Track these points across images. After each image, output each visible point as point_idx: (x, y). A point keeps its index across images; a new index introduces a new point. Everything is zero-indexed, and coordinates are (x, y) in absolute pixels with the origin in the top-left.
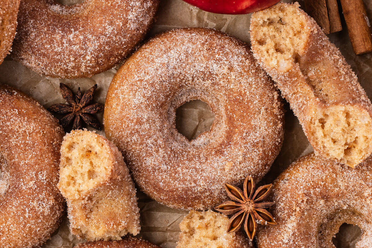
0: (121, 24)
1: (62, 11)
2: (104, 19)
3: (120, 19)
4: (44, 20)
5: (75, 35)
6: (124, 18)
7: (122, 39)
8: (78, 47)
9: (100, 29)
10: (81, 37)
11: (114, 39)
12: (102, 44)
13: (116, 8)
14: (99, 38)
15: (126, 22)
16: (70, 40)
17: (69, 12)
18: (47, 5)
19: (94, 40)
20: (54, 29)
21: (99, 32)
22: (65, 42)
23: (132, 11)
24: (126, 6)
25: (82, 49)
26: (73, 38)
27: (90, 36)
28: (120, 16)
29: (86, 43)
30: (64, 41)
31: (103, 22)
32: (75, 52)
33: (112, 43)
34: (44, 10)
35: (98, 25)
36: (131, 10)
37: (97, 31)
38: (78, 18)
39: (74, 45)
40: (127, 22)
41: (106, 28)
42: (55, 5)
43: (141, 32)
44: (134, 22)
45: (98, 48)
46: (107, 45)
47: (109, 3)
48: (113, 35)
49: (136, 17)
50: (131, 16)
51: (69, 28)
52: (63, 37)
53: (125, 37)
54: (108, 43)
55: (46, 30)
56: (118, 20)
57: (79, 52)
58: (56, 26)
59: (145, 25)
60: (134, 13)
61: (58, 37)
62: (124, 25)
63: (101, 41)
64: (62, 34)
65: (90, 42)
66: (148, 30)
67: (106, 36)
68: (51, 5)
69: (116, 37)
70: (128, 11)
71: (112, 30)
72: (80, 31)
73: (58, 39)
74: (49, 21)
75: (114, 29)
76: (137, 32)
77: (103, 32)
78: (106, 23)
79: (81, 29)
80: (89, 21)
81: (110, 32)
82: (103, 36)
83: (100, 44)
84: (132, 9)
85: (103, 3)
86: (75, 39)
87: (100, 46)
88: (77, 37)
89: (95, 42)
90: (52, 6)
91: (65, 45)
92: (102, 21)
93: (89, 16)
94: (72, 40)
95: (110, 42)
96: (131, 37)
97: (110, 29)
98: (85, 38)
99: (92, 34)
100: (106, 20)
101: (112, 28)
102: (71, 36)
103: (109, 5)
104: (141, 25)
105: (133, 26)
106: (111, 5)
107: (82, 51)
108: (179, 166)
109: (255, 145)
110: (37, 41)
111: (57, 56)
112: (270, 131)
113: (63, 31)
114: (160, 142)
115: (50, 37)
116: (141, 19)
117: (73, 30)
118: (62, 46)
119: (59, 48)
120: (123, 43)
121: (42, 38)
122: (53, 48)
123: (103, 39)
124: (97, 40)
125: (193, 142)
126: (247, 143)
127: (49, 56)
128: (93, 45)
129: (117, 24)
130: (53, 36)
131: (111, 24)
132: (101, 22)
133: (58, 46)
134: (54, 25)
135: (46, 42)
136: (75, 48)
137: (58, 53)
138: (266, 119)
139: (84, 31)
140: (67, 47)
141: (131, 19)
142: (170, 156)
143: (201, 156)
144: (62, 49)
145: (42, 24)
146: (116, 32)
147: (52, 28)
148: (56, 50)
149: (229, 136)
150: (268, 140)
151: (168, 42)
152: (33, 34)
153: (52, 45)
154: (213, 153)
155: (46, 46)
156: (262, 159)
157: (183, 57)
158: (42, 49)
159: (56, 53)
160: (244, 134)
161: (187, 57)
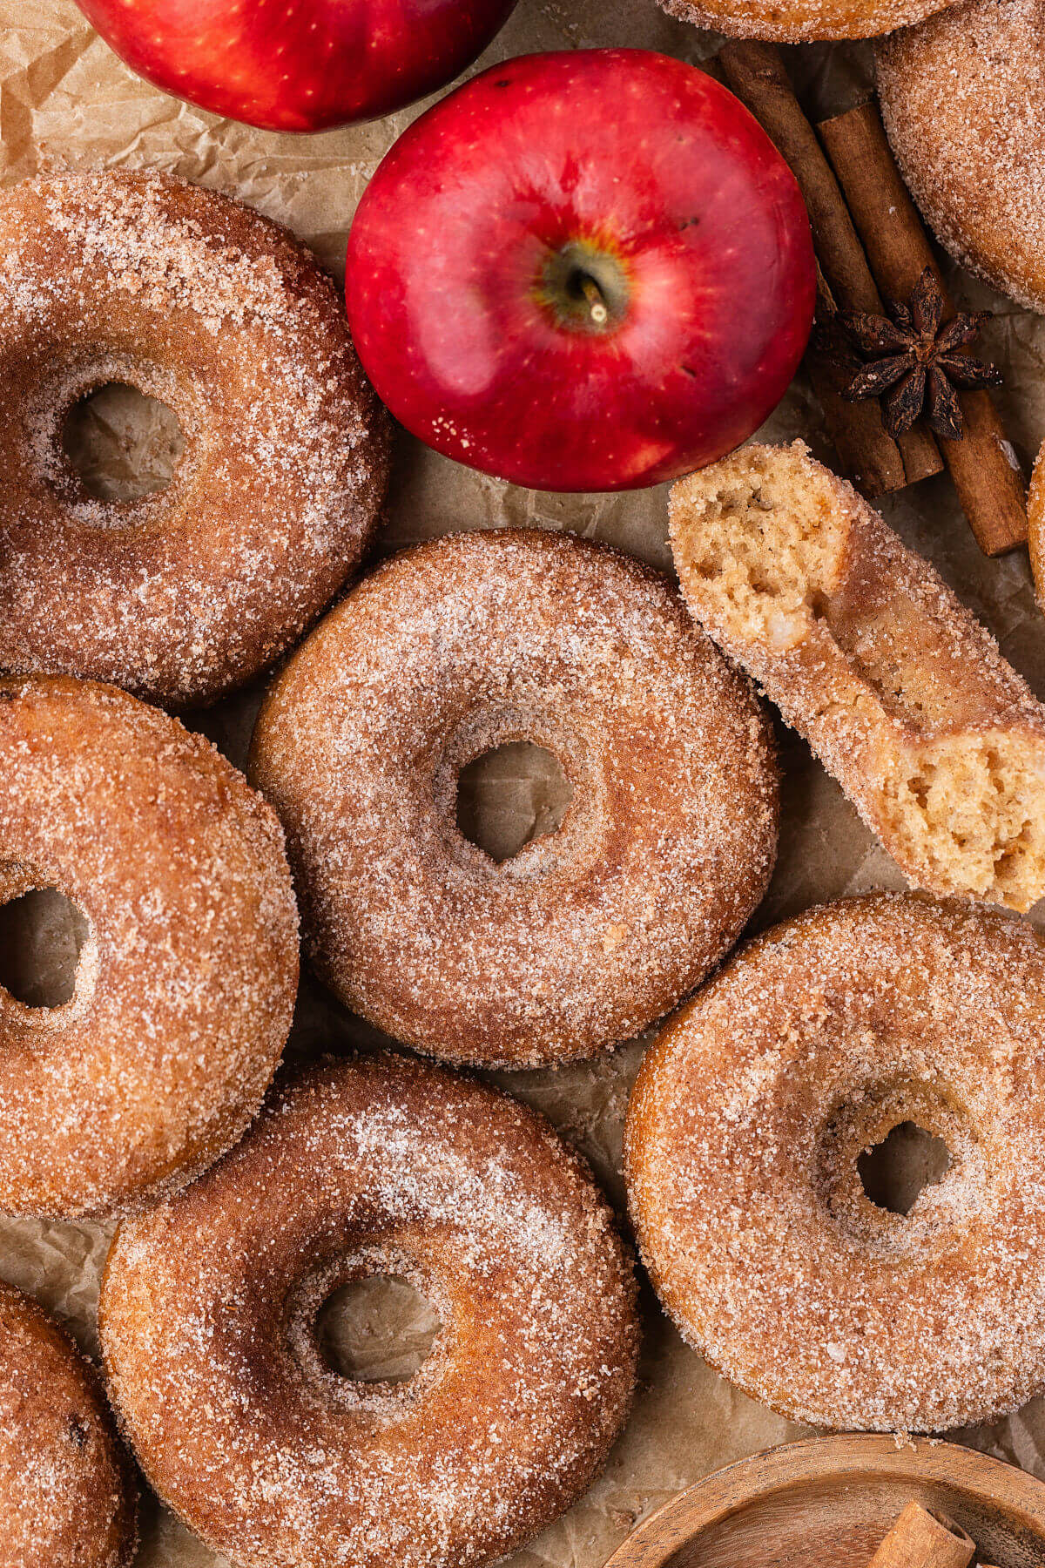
0: (286, 543)
1: (109, 520)
2: (232, 531)
3: (281, 526)
4: (56, 550)
5: (152, 586)
6: (292, 523)
7: (292, 584)
8: (165, 620)
9: (224, 563)
10: (172, 592)
11: (269, 589)
12: (234, 605)
13: (266, 495)
14: (225, 588)
15: (298, 535)
16: (138, 604)
17: (129, 519)
18: (61, 506)
19: (210, 596)
20: (90, 575)
21: (222, 571)
22: (125, 611)
23: (313, 501)
24: (295, 488)
25: (177, 625)
26: (148, 596)
27: (196, 587)
28: (280, 517)
29: (186, 607)
30: (123, 607)
31: (232, 540)
32: (159, 637)
33: (263, 599)
34: (54, 523)
35: (216, 551)
36: (311, 497)
37: (217, 568)
38: (158, 536)
39: (151, 615)
40: (302, 535)
41: (243, 556)
42: (85, 502)
43: (345, 558)
44: (322, 533)
45: (223, 619)
46: (249, 607)
47: (243, 482)
48: (265, 578)
49: (327, 516)
50: (312, 515)
51: (133, 568)
52: (117, 595)
53: (299, 578)
54: (251, 602)
55: (65, 579)
56: (276, 532)
57: (168, 636)
58: (95, 565)
59: (355, 537)
60: (319, 507)
61: (103, 598)
62: (292, 544)
63: (231, 596)
64: (114, 587)
65: (198, 603)
66: (363, 551)
67: (243, 580)
68: (74, 504)
69: (272, 581)
70: (303, 500)
71: (261, 562)
72: (165, 575)
73: (104, 603)
74: (71, 551)
75: (266, 558)
76: (333, 559)
77: (234, 571)
78: (240, 542)
79: (169, 567)
80: (190, 542)
81: (255, 567)
82: (235, 582)
83: (229, 605)
84: (314, 494)
85: (226, 484)
86: (153, 599)
87: (230, 611)
88: (160, 591)
89: (214, 601)
90: (77, 508)
91: (125, 619)
92: (227, 537)
93: (188, 526)
94: (144, 602)
95: (256, 597)
96: (317, 578)
97: (252, 559)
98: (183, 591)
99: (202, 578)
100: (238, 535)
101: (259, 557)
102: (141, 591)
103: (245, 488)
104: (343, 540)
105: (320, 545)
106: (251, 488)
107: (178, 631)
108: (467, 938)
109: (693, 874)
110: (41, 614)
111: (107, 653)
112: (737, 832)
113: (115, 577)
114: (411, 867)
115: (78, 600)
116: (342, 523)
117: (144, 571)
118: (118, 622)
119: (109, 631)
120: (297, 595)
121: (55, 605)
122: (92, 631)
123: (236, 592)
124: (219, 595)
125: (508, 867)
126: (668, 868)
127: (82, 655)
128: (208, 611)
129: (273, 541)
130: (87, 596)
131: (256, 543)
132: (225, 542)
133: (107, 623)
134: (87, 563)
135: (69, 616)
136: (155, 625)
137: (109, 644)
138: (724, 798)
139: (179, 571)
140: (131, 625)
141: (314, 525)
142: (440, 907)
143: (534, 906)
144: (117, 630)
145: (52, 564)
146: (272, 567)
147: (82, 572)
148: (100, 636)
149: (616, 847)
150: (730, 860)
151: (436, 573)
152: (29, 595)
153: (88, 621)
154: (569, 897)
155: (69, 628)
156: (713, 915)
157: (481, 615)
158: (59, 637)
159: (102, 643)
160: (661, 843)
161: (492, 615)
